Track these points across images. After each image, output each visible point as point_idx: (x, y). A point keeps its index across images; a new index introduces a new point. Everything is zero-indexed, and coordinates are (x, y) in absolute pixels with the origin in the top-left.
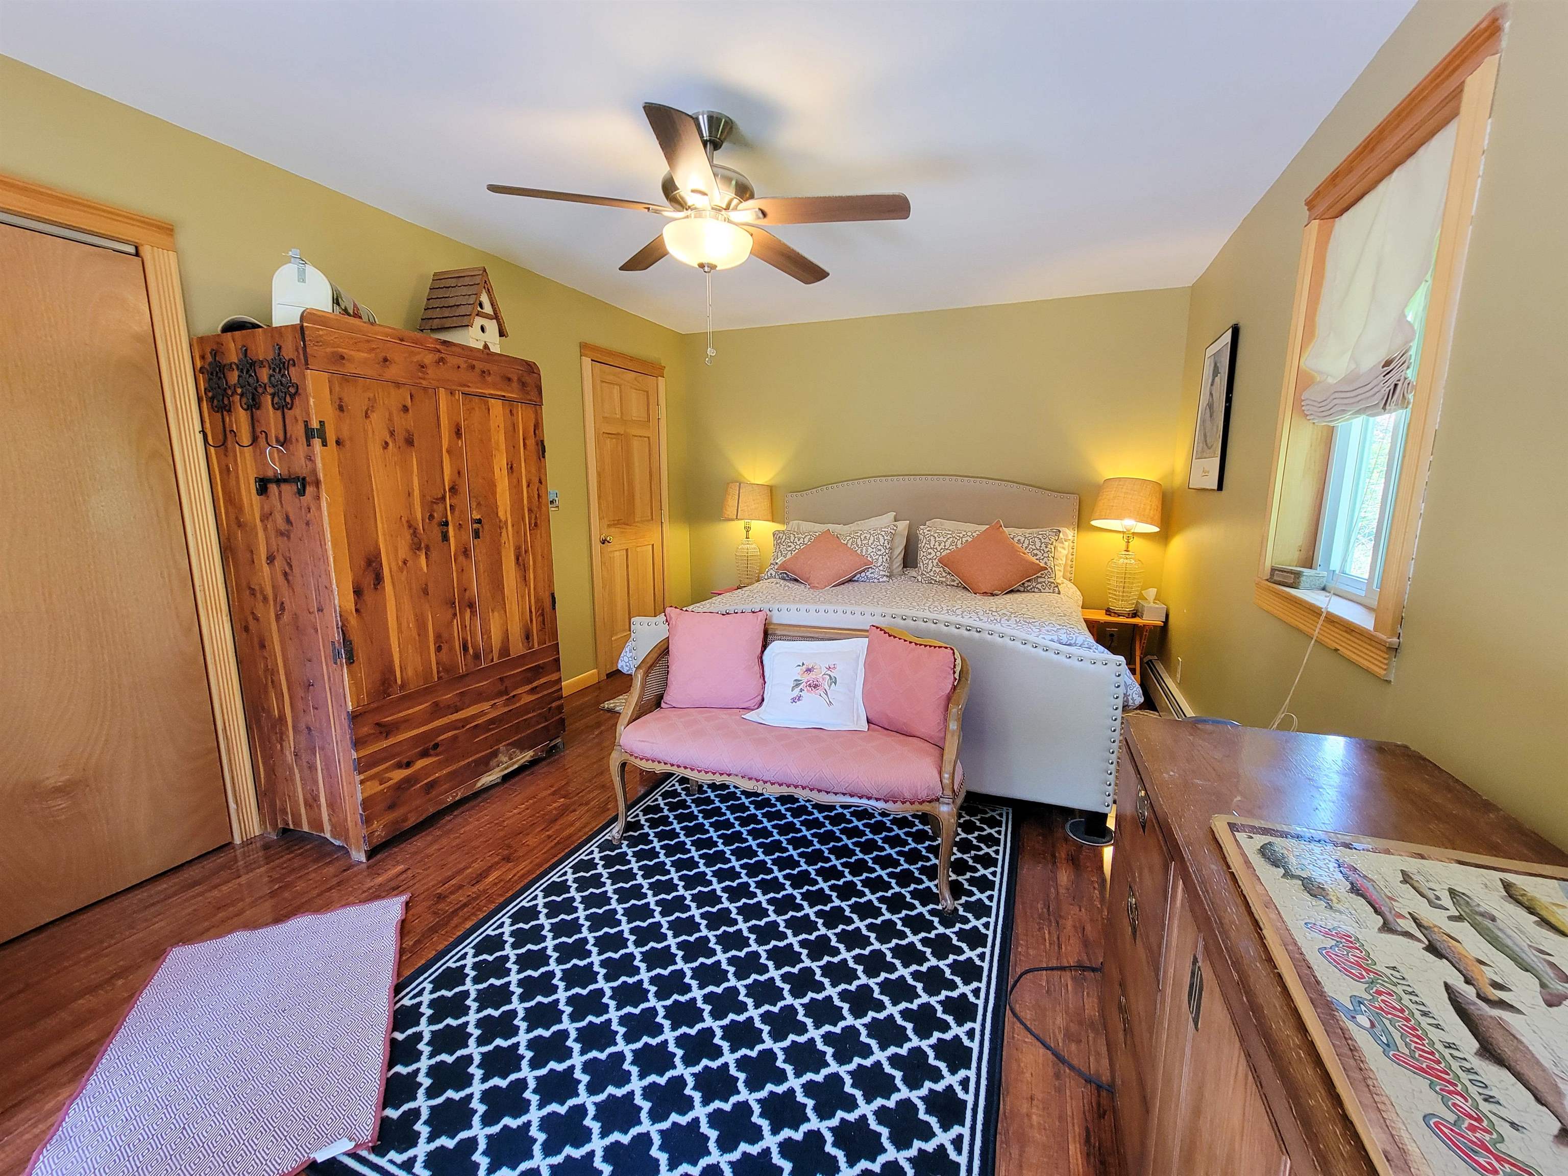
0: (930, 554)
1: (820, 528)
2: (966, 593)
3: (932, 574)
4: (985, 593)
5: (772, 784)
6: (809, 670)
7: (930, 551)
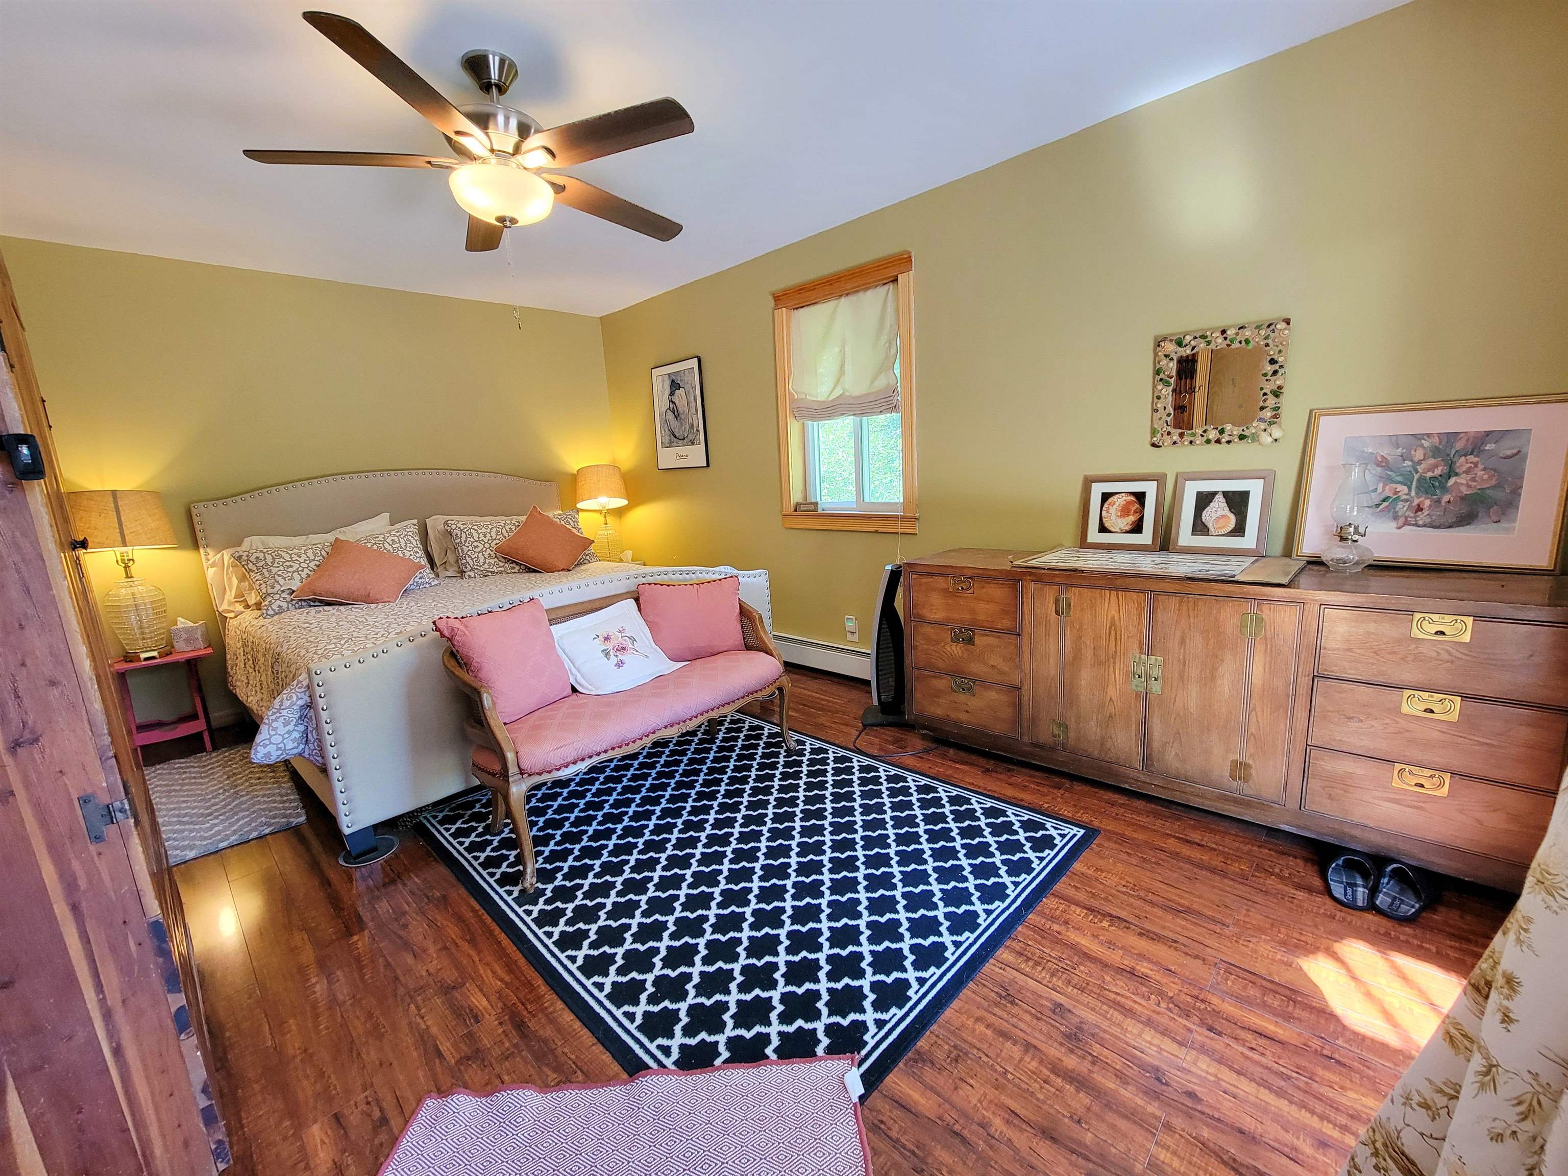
0: (477, 547)
1: (330, 537)
2: (538, 575)
3: (486, 566)
4: (563, 570)
5: (690, 720)
6: (607, 639)
7: (475, 544)
